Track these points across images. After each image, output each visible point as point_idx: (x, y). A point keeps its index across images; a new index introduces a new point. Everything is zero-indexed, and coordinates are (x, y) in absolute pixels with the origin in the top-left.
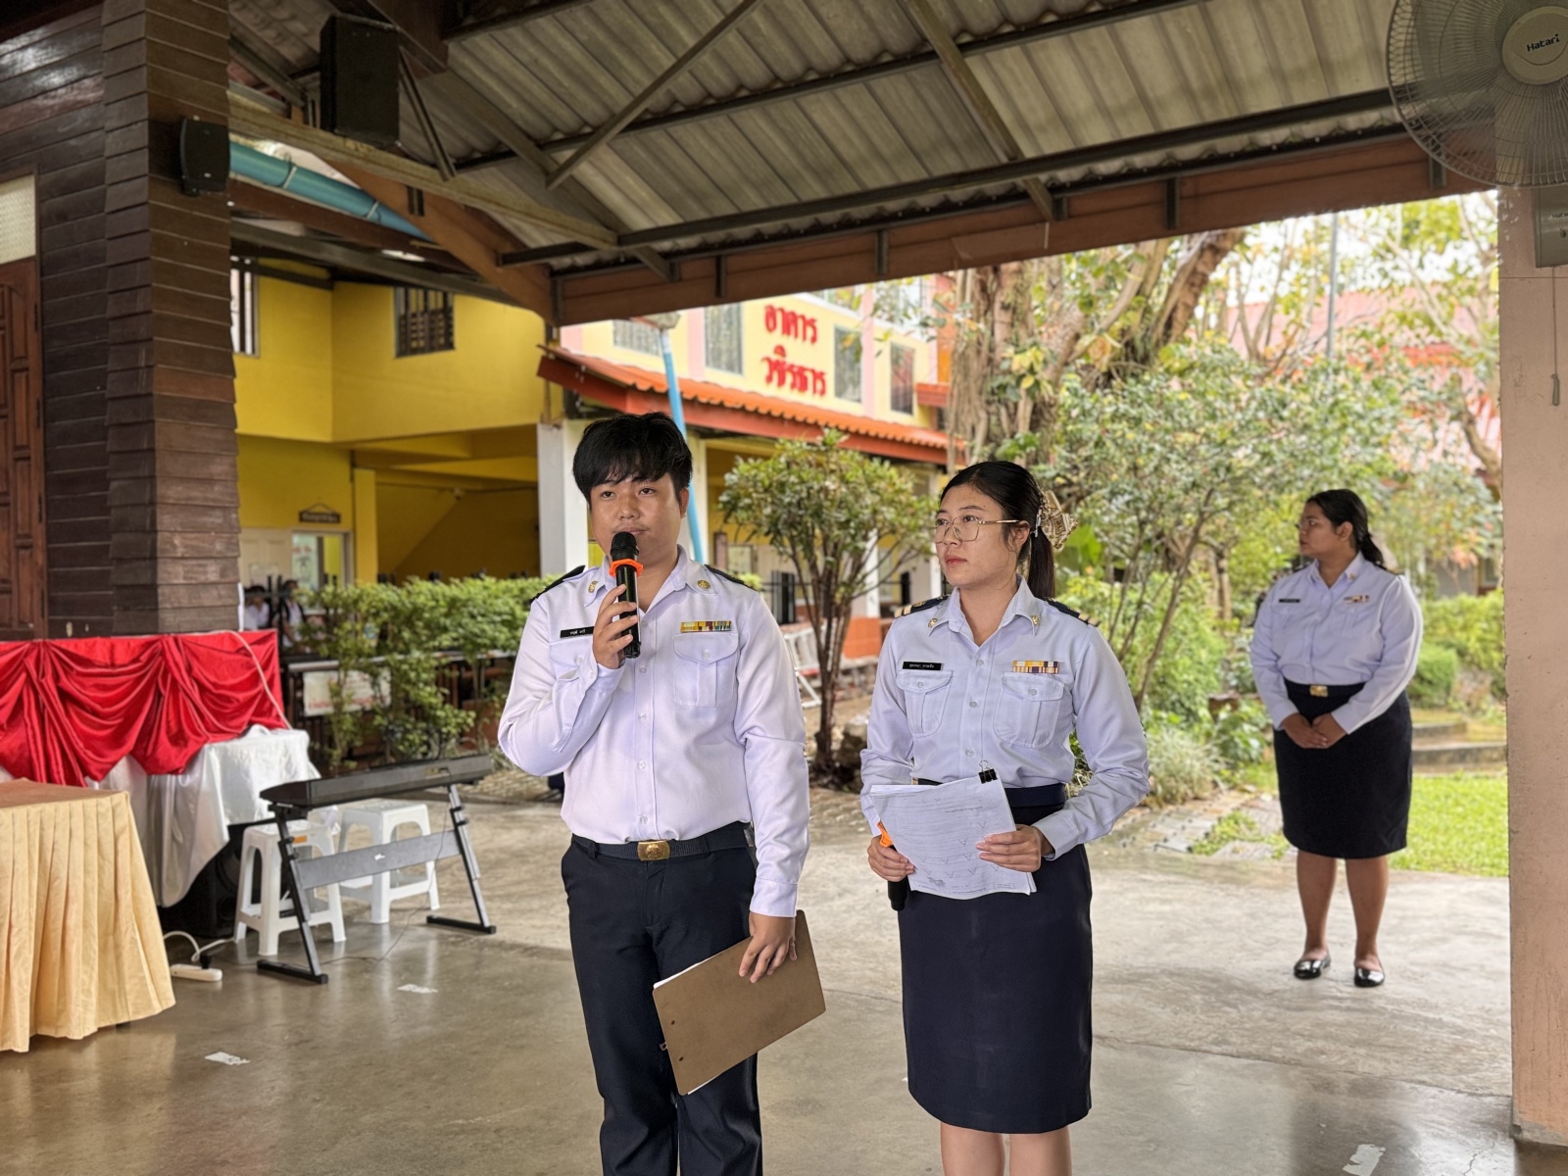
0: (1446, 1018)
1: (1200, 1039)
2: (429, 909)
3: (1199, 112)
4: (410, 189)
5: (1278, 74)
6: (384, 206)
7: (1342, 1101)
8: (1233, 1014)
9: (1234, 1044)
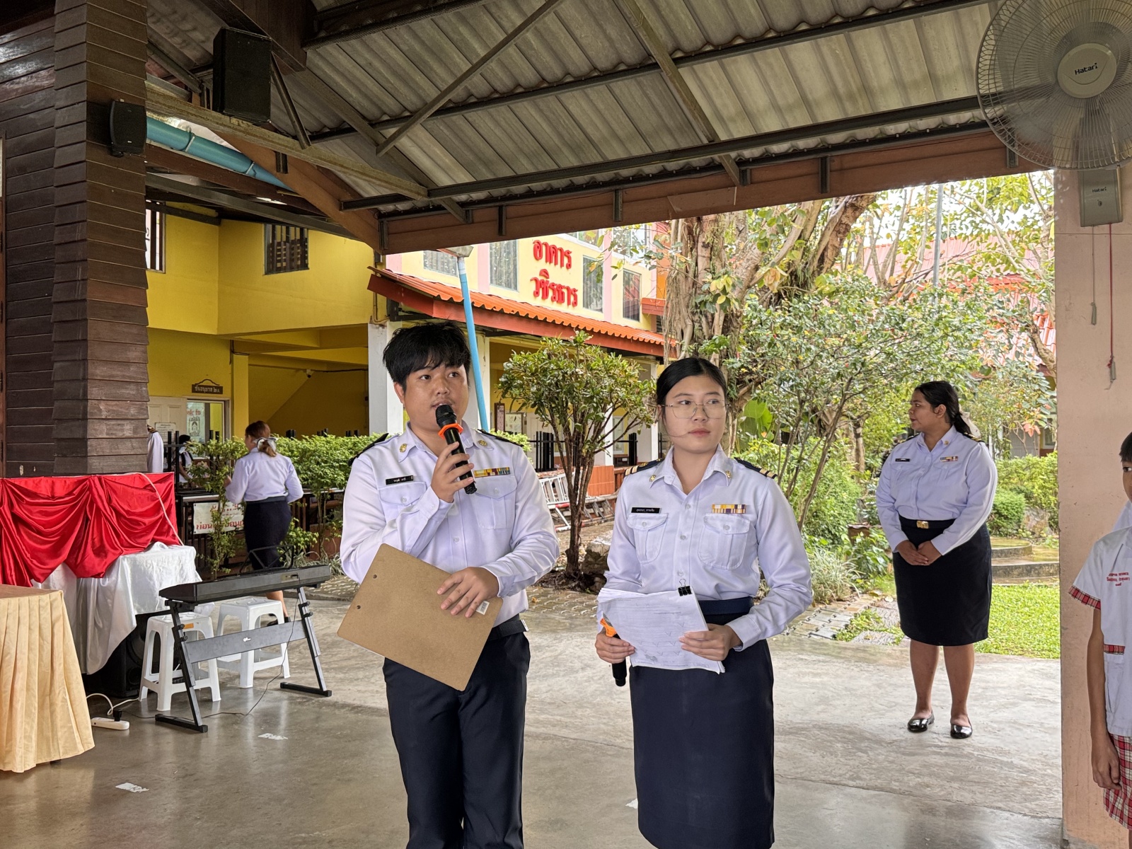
0: (1016, 761)
1: (840, 776)
2: (283, 677)
3: (844, 110)
4: (277, 153)
5: (900, 84)
6: (258, 165)
7: (941, 822)
8: (865, 757)
9: (865, 779)
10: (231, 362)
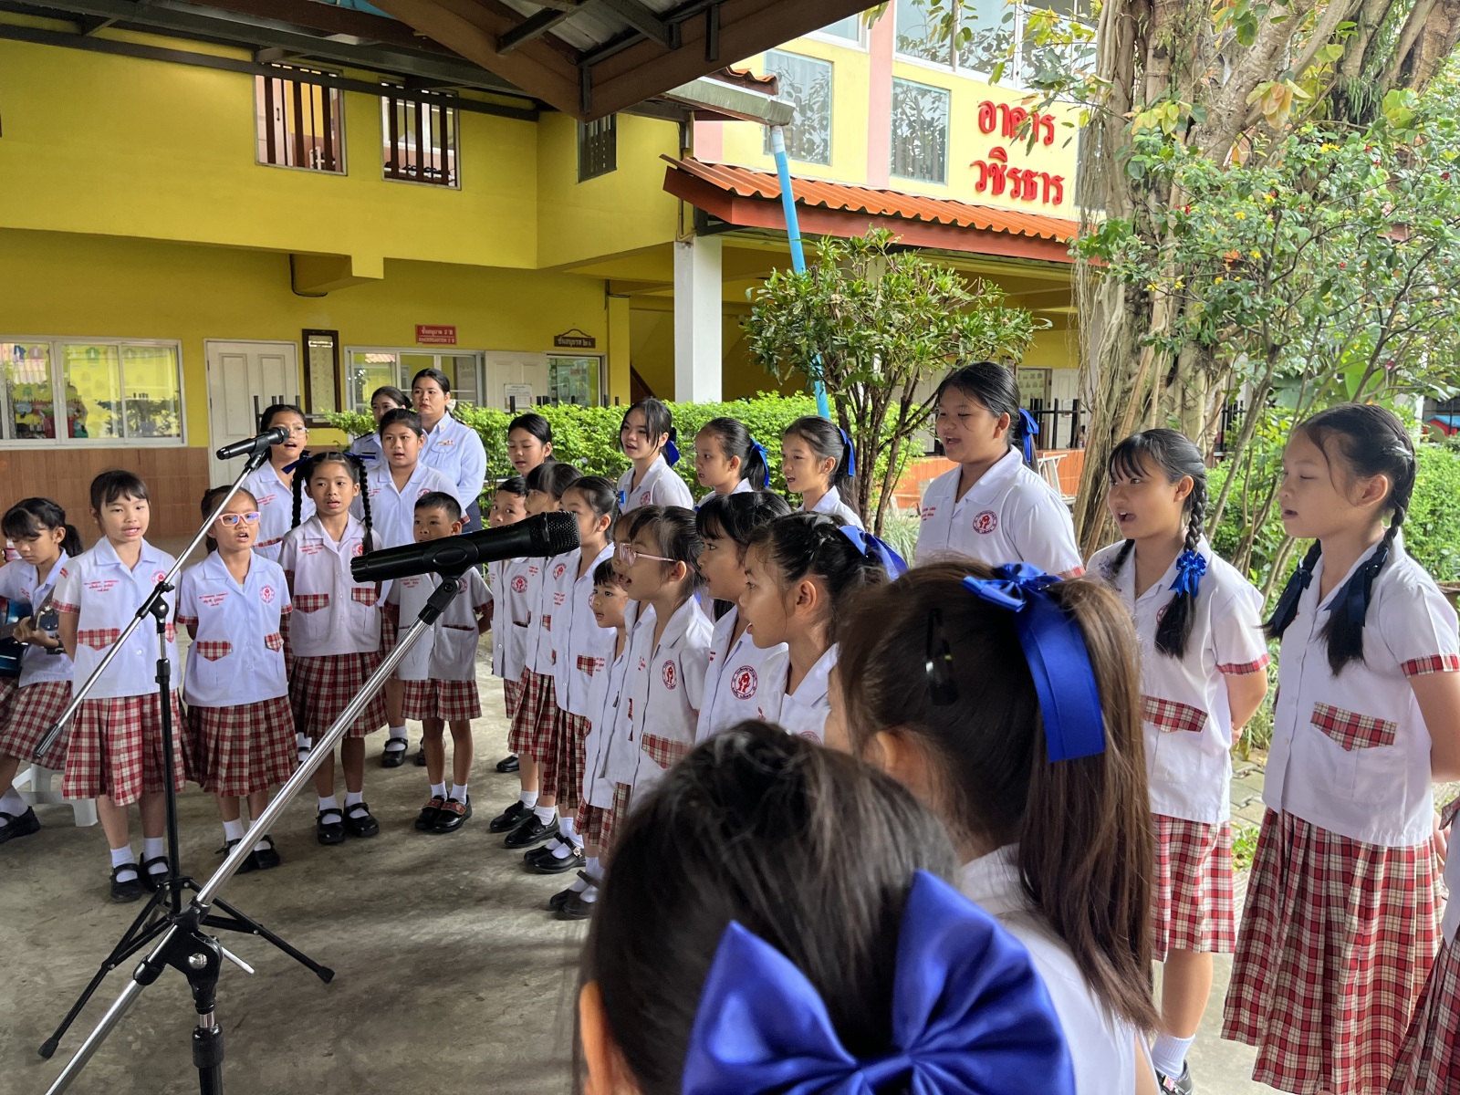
10: (607, 306)
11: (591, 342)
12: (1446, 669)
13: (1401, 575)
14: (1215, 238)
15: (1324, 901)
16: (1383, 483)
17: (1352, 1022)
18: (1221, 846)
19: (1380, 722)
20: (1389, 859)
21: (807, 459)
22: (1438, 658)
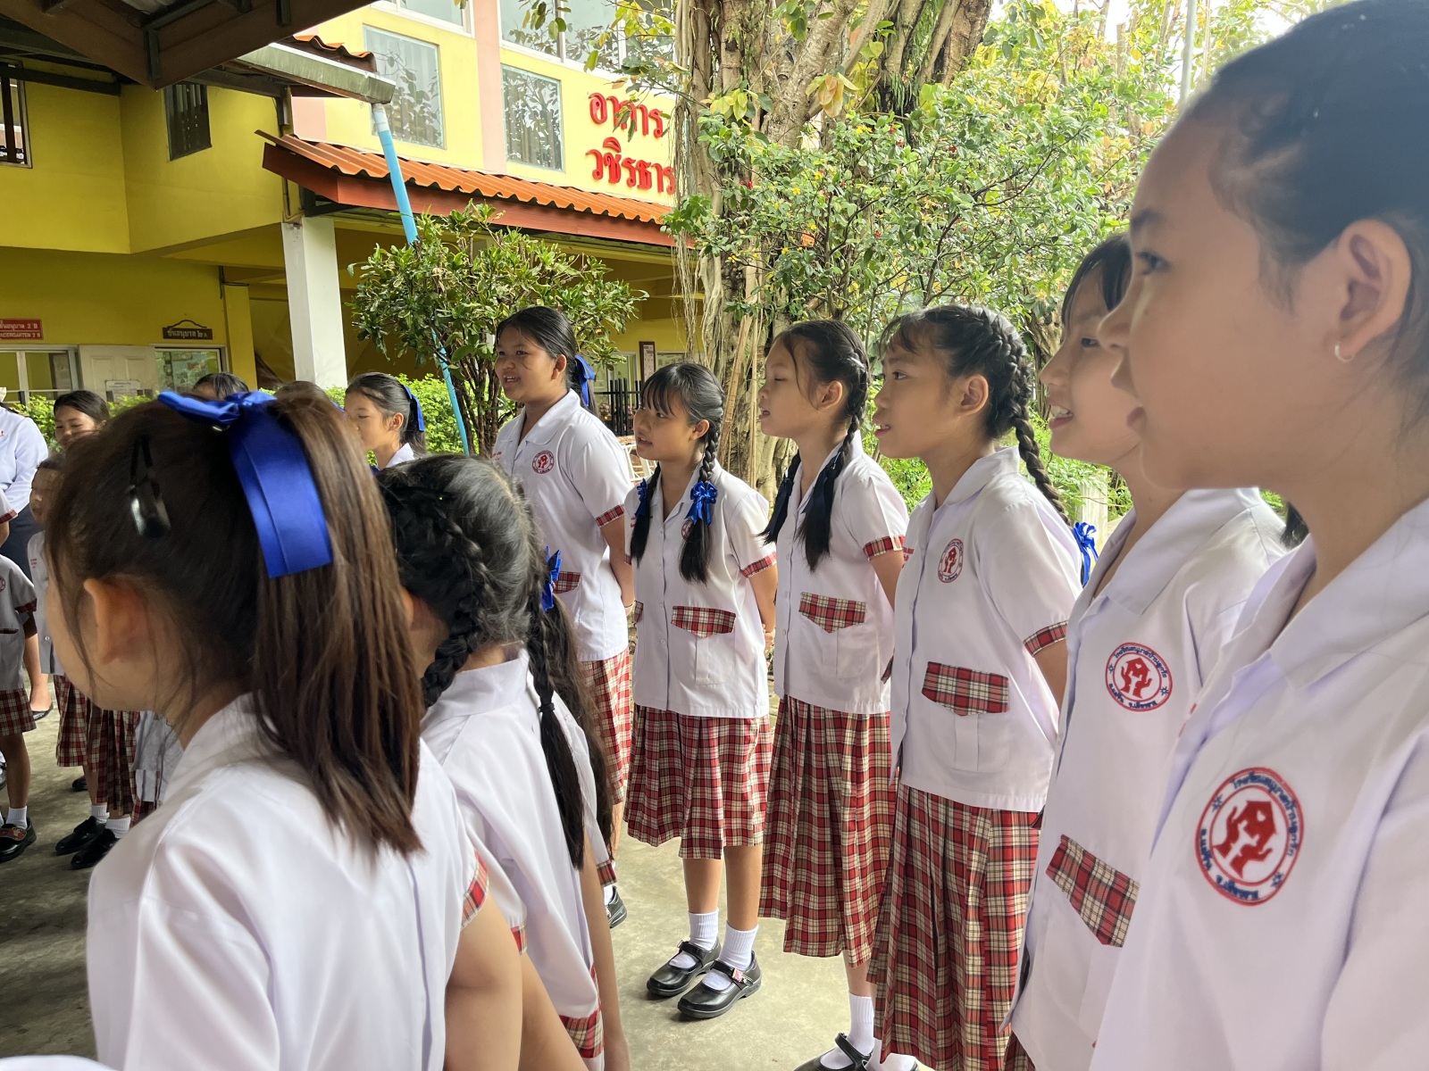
10: (222, 295)
11: (207, 334)
12: (895, 548)
13: (856, 470)
14: (779, 212)
15: (826, 773)
16: (838, 389)
17: (857, 880)
18: (763, 741)
19: (852, 603)
20: (872, 726)
21: (372, 417)
22: (889, 539)
